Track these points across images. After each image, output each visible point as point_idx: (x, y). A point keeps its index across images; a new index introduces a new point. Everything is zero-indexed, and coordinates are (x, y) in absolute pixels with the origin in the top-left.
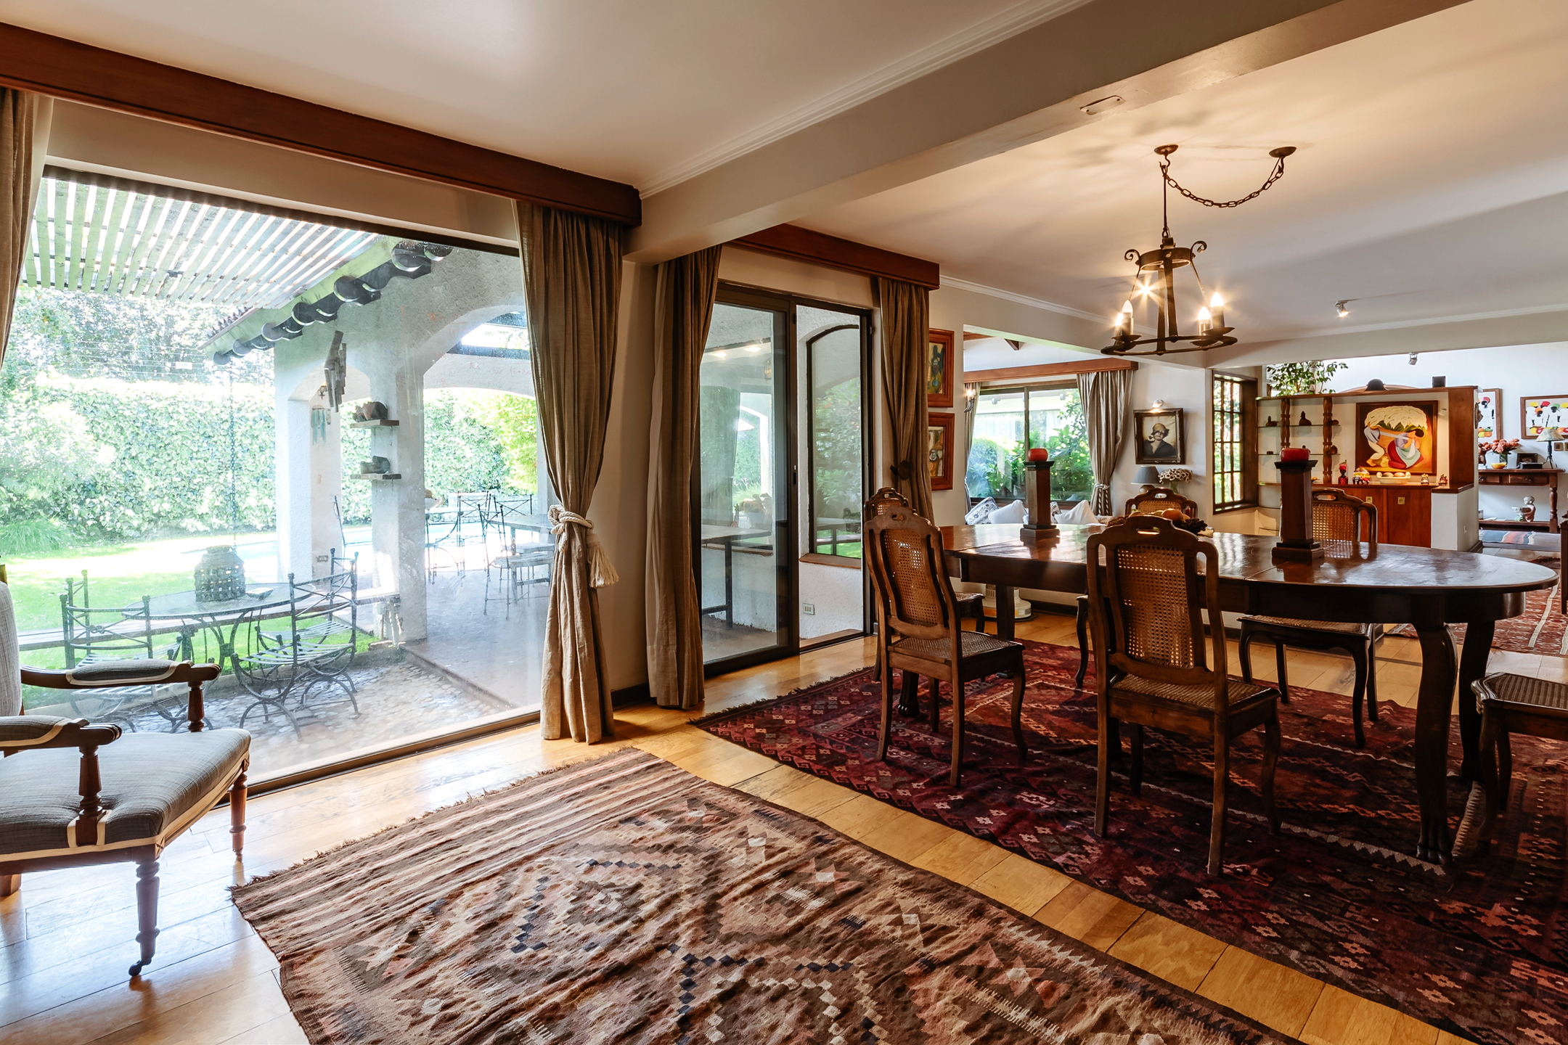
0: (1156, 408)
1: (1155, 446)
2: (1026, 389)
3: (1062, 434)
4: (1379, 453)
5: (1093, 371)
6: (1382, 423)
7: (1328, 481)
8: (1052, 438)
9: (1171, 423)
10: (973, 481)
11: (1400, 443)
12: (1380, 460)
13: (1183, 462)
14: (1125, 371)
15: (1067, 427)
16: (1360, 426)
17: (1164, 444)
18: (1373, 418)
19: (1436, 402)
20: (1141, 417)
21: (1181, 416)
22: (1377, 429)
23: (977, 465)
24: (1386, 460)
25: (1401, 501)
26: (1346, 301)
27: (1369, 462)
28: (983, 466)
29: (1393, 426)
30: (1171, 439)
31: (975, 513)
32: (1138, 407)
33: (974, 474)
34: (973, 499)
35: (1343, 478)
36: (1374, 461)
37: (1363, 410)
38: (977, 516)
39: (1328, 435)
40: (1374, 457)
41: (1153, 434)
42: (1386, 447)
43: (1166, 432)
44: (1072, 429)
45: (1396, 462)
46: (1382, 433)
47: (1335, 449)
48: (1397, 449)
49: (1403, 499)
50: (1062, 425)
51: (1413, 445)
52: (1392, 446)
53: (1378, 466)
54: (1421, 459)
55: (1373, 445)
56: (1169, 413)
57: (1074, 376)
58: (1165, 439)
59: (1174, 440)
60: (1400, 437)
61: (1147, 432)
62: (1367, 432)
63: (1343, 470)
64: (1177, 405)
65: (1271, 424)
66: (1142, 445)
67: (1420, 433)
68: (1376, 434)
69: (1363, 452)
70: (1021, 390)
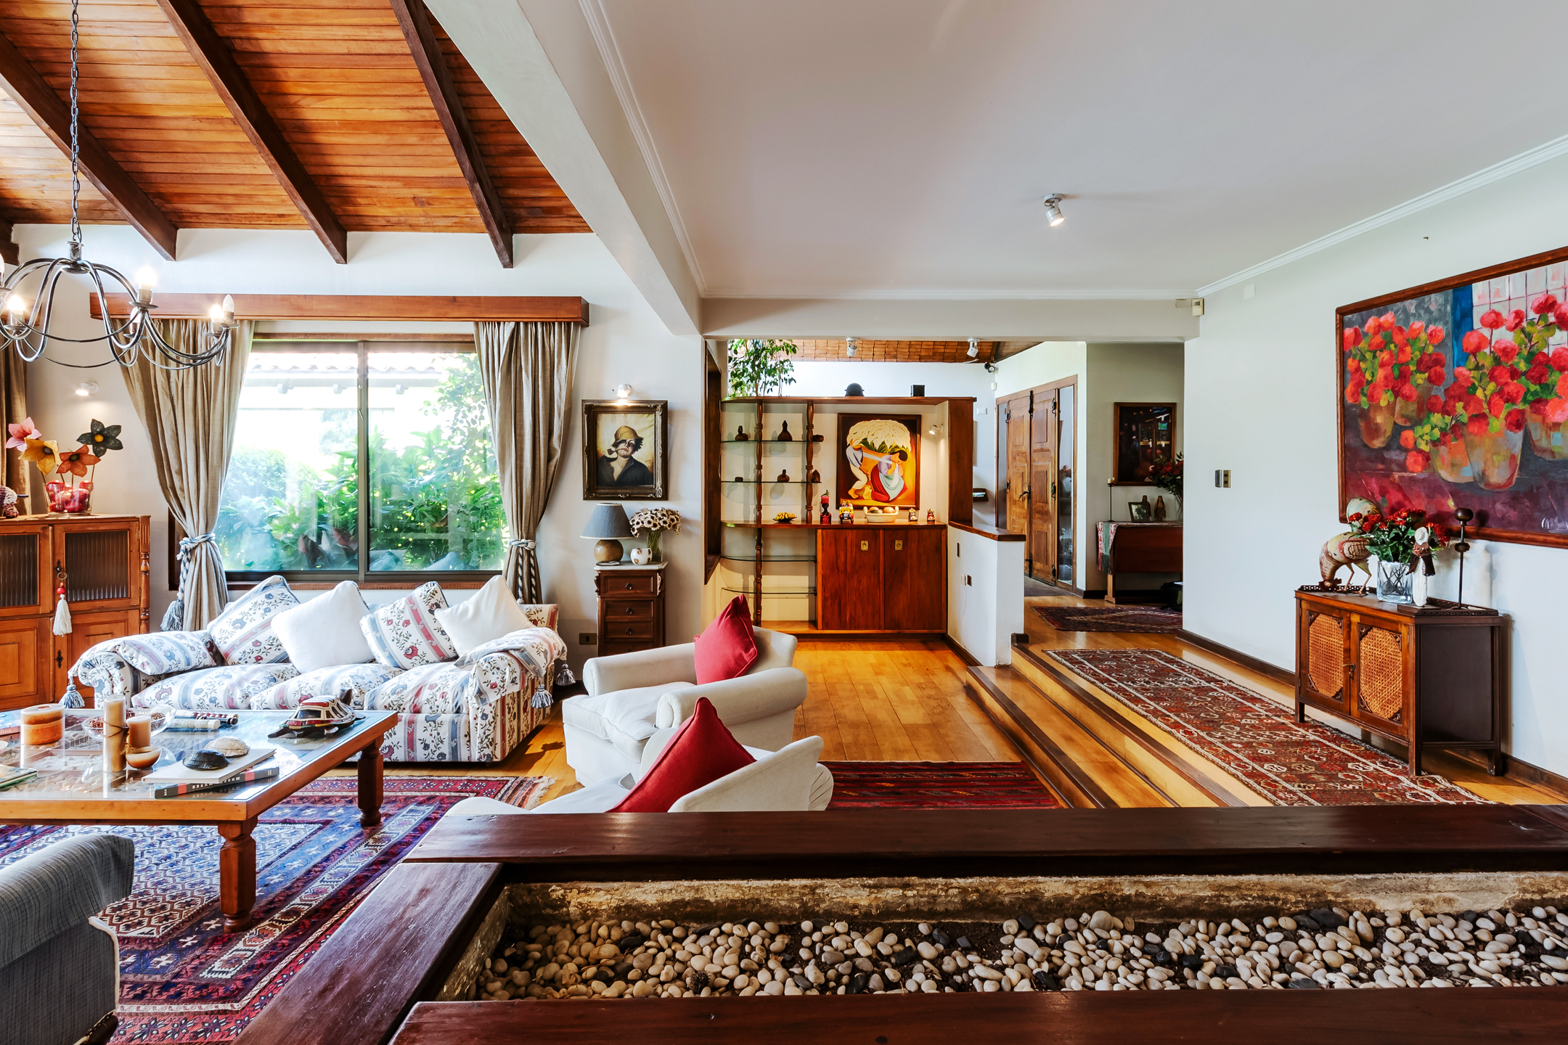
0: (622, 399)
1: (618, 467)
2: (363, 343)
3: (430, 442)
4: (862, 482)
5: (509, 319)
6: (865, 441)
7: (808, 519)
8: (410, 450)
9: (646, 426)
10: (233, 535)
11: (883, 468)
12: (863, 490)
13: (665, 497)
14: (569, 324)
15: (438, 431)
16: (842, 445)
17: (633, 465)
18: (857, 433)
19: (919, 417)
20: (594, 412)
21: (663, 412)
22: (860, 449)
23: (244, 500)
24: (869, 490)
25: (898, 545)
26: (1060, 198)
27: (851, 493)
28: (258, 502)
29: (877, 446)
30: (643, 455)
31: (235, 615)
32: (588, 393)
33: (237, 519)
34: (230, 576)
35: (826, 515)
36: (856, 491)
37: (846, 422)
38: (240, 623)
39: (809, 455)
40: (857, 486)
41: (616, 445)
42: (869, 473)
43: (638, 443)
44: (447, 433)
45: (879, 492)
46: (866, 455)
47: (816, 474)
48: (881, 476)
49: (901, 542)
50: (428, 425)
51: (896, 470)
52: (876, 470)
53: (860, 498)
54: (905, 489)
55: (855, 470)
56: (645, 408)
57: (467, 328)
58: (636, 456)
59: (650, 457)
60: (884, 459)
61: (605, 443)
62: (850, 452)
63: (825, 504)
64: (656, 395)
65: (742, 437)
66: (596, 463)
67: (903, 456)
68: (859, 455)
69: (845, 479)
70: (352, 346)
